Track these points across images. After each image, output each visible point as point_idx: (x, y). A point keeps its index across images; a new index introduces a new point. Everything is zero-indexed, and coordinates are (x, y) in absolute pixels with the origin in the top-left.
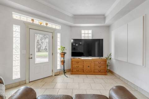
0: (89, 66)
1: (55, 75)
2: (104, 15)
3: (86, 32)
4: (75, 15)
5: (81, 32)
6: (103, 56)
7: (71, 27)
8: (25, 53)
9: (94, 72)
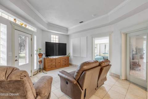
0: (59, 63)
1: (33, 75)
2: (67, 28)
3: (54, 36)
4: (49, 23)
5: (51, 37)
6: (66, 55)
7: (43, 30)
8: (11, 55)
9: (63, 66)
